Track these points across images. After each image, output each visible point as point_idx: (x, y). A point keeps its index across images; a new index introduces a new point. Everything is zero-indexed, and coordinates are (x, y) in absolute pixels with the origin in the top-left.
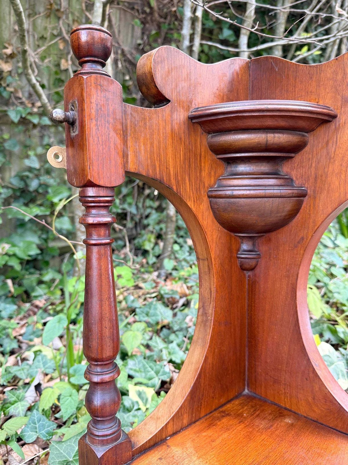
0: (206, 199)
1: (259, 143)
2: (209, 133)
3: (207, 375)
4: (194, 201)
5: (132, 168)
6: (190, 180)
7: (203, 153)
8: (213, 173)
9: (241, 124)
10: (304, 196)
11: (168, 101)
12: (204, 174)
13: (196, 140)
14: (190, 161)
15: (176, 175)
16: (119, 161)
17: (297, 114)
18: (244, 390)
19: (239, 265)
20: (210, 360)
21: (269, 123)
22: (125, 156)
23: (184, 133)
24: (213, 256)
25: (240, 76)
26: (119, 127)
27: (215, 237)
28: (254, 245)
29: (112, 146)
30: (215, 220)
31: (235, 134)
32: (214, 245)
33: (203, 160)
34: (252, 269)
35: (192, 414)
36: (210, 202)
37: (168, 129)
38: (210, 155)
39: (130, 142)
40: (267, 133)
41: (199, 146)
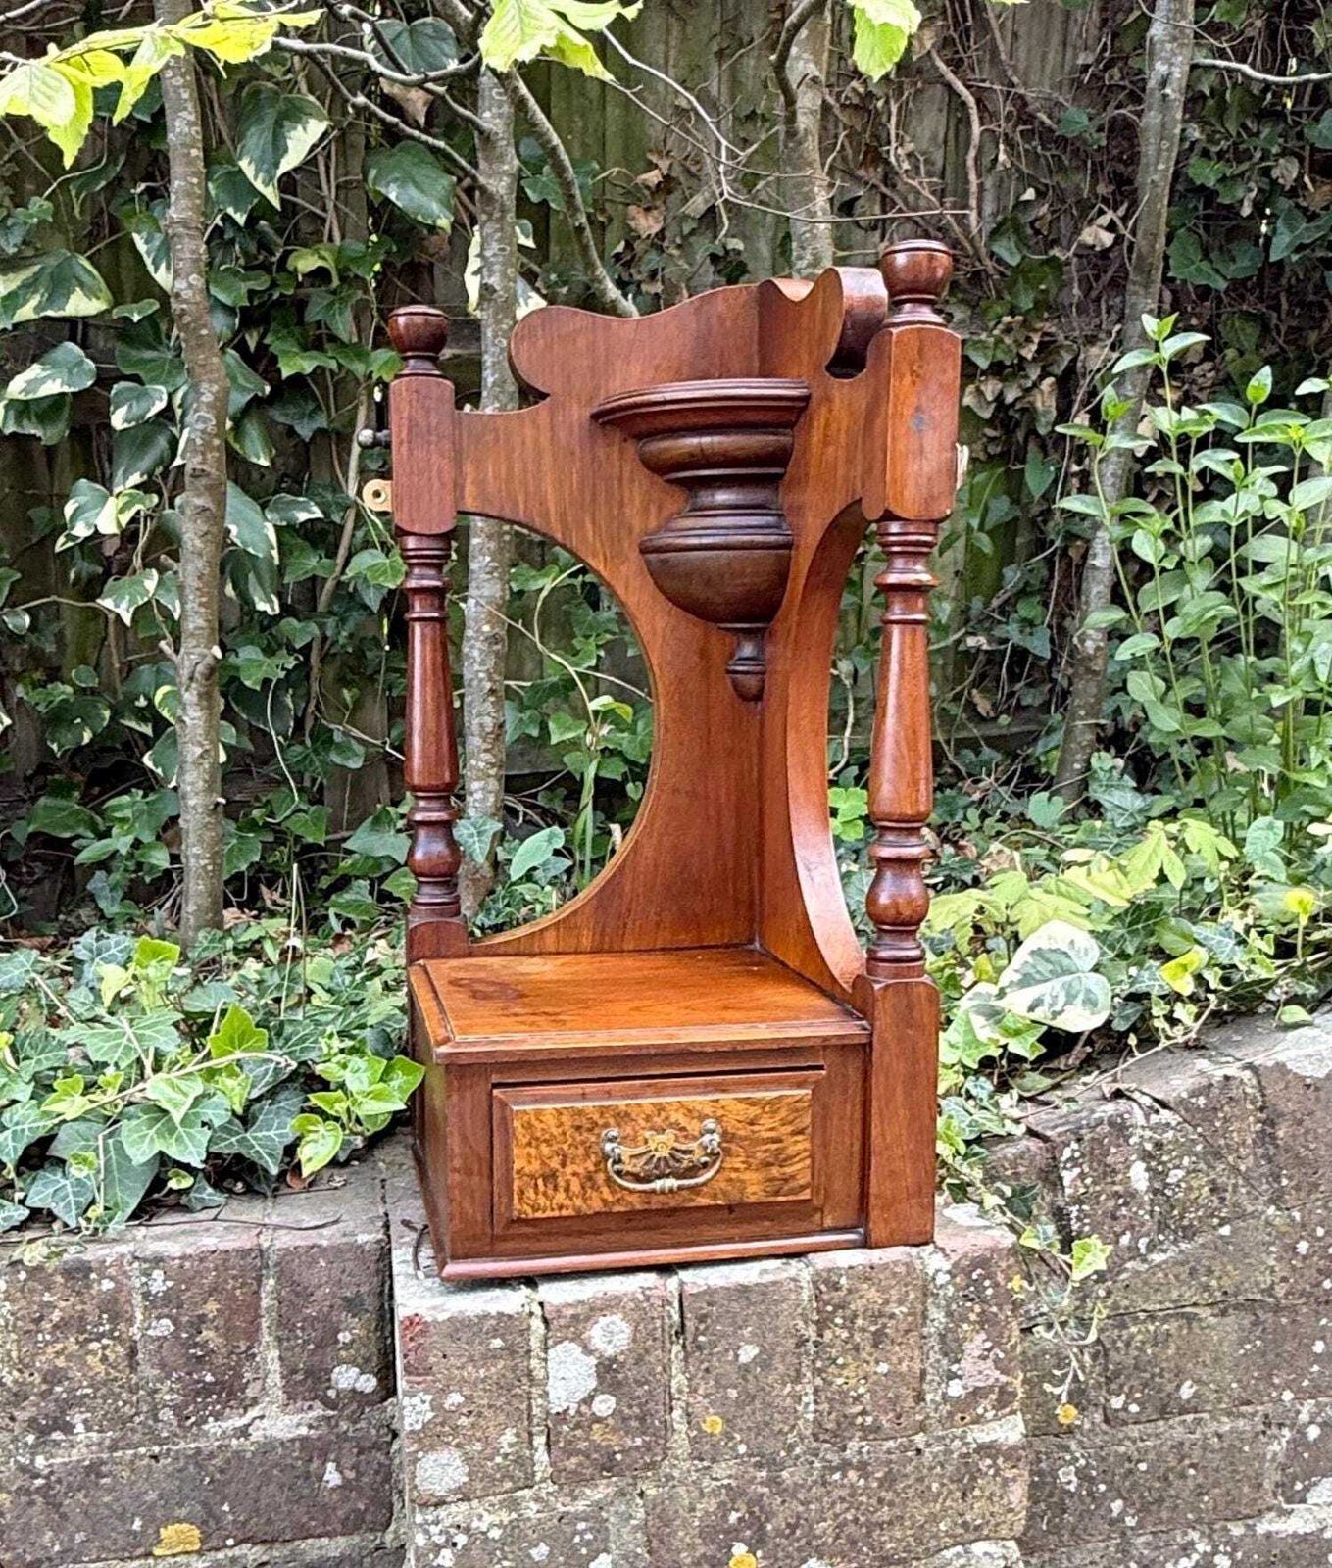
0: (635, 554)
1: (691, 455)
2: (638, 437)
4: (606, 560)
5: (469, 505)
6: (594, 523)
7: (626, 475)
8: (653, 509)
9: (657, 424)
10: (788, 546)
11: (547, 395)
12: (631, 511)
13: (608, 453)
14: (594, 490)
15: (563, 516)
16: (448, 497)
18: (751, 941)
19: (730, 686)
20: (648, 851)
22: (458, 487)
23: (581, 444)
25: (728, 323)
26: (448, 447)
28: (761, 649)
29: (434, 474)
30: (659, 594)
32: (660, 639)
33: (626, 487)
34: (757, 697)
35: (602, 935)
36: (646, 560)
37: (545, 441)
38: (643, 475)
39: (468, 468)
40: (701, 435)
41: (617, 464)
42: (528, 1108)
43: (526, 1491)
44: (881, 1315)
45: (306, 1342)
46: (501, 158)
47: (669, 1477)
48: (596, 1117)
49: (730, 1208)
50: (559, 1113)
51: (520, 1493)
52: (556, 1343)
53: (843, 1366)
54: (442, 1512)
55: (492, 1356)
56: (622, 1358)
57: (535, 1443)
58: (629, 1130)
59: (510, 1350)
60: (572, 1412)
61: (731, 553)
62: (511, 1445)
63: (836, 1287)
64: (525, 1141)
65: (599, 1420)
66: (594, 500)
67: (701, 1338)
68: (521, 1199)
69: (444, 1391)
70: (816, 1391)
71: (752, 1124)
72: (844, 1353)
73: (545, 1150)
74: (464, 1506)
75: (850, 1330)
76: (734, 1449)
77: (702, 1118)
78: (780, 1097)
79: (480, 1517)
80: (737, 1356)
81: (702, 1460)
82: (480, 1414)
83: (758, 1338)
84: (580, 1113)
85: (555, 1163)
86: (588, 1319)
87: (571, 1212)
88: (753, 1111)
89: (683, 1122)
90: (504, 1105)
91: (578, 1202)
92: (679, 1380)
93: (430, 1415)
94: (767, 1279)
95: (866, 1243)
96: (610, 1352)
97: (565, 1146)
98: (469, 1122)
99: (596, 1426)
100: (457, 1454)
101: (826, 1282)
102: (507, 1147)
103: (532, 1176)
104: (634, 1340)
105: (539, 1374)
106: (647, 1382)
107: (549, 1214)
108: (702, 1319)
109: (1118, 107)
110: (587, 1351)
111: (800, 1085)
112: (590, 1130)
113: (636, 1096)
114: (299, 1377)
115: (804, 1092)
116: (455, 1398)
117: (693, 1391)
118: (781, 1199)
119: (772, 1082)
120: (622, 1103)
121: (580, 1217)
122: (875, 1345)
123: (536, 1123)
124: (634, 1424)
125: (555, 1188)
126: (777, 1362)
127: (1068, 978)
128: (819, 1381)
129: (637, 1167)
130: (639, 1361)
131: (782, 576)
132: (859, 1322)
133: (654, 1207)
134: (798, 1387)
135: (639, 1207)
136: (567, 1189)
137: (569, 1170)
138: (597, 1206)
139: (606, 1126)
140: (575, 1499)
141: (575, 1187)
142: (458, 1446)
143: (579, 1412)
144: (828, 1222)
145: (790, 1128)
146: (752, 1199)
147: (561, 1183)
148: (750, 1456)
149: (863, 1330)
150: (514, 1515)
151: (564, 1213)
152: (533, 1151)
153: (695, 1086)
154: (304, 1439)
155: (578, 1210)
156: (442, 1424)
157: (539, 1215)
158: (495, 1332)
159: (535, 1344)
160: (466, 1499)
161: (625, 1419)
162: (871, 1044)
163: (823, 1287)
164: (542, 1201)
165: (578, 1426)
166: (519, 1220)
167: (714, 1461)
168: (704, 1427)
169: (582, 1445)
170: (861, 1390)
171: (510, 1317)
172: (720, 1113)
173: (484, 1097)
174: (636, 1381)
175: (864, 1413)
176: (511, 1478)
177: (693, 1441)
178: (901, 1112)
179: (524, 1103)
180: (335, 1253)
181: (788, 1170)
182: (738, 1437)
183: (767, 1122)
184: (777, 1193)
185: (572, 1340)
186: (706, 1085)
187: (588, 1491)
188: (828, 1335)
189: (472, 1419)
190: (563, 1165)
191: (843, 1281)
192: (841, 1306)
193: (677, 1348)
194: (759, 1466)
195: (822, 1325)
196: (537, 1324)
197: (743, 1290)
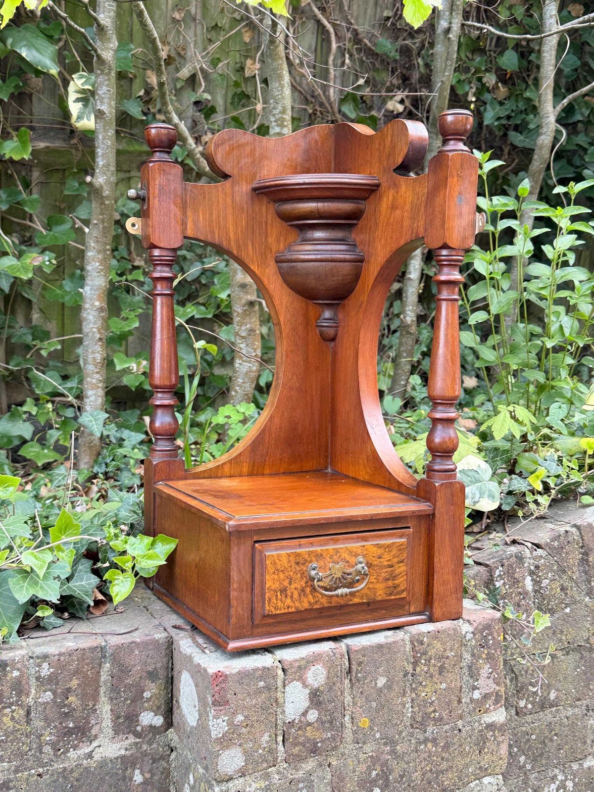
0: (272, 263)
1: (311, 212)
2: (275, 201)
3: (273, 435)
4: (258, 265)
5: (190, 233)
6: (253, 245)
7: (269, 221)
8: (282, 239)
9: (293, 195)
10: (362, 261)
11: (230, 176)
12: (271, 240)
13: (260, 209)
14: (253, 228)
15: (237, 241)
16: (179, 228)
17: (334, 186)
18: (326, 468)
19: (318, 333)
21: (316, 194)
22: (184, 224)
23: (247, 203)
24: (282, 319)
25: (320, 144)
26: (179, 201)
27: (284, 302)
28: (335, 314)
29: (172, 216)
30: (284, 285)
31: (292, 203)
32: (284, 309)
33: (269, 227)
34: (333, 339)
35: (253, 466)
36: (278, 267)
37: (229, 200)
38: (278, 222)
39: (189, 213)
40: (318, 202)
41: (264, 214)
42: (274, 553)
43: (273, 768)
44: (443, 657)
45: (126, 699)
46: (109, 40)
47: (343, 754)
48: (306, 557)
49: (368, 604)
50: (289, 555)
51: (270, 770)
52: (289, 683)
53: (425, 686)
54: (230, 784)
55: (259, 691)
56: (321, 689)
57: (278, 740)
58: (322, 563)
59: (268, 688)
60: (297, 721)
61: (333, 264)
62: (267, 742)
63: (422, 643)
64: (272, 571)
65: (310, 724)
66: (253, 233)
67: (359, 675)
68: (269, 603)
69: (234, 714)
70: (413, 700)
71: (380, 558)
72: (426, 678)
73: (282, 576)
74: (241, 780)
75: (429, 666)
76: (374, 736)
77: (356, 555)
78: (393, 543)
79: (250, 786)
80: (376, 684)
81: (358, 743)
82: (252, 726)
83: (387, 673)
84: (298, 555)
85: (286, 583)
86: (306, 668)
87: (293, 610)
88: (380, 551)
89: (348, 558)
90: (261, 552)
91: (297, 604)
92: (348, 699)
93: (226, 728)
94: (390, 640)
95: (431, 620)
96: (316, 685)
97: (291, 574)
98: (242, 564)
99: (308, 728)
100: (239, 749)
101: (417, 641)
102: (263, 575)
103: (275, 591)
104: (328, 678)
105: (281, 700)
106: (334, 701)
107: (283, 611)
108: (360, 664)
109: (404, 40)
110: (305, 685)
111: (401, 536)
112: (303, 564)
113: (325, 545)
114: (121, 720)
115: (404, 540)
116: (240, 718)
117: (355, 704)
118: (393, 597)
119: (388, 535)
120: (319, 549)
121: (298, 612)
122: (440, 674)
123: (277, 562)
124: (327, 725)
125: (286, 596)
126: (395, 687)
127: (479, 484)
128: (414, 695)
129: (326, 583)
130: (330, 689)
131: (357, 276)
132: (433, 661)
133: (333, 605)
134: (405, 699)
135: (326, 605)
136: (292, 597)
137: (293, 586)
138: (306, 605)
139: (311, 561)
140: (297, 770)
141: (296, 596)
142: (240, 745)
143: (300, 721)
144: (412, 609)
145: (396, 560)
146: (379, 598)
147: (289, 593)
148: (383, 739)
149: (435, 666)
150: (267, 783)
151: (290, 610)
152: (276, 577)
153: (353, 538)
154: (123, 757)
155: (297, 608)
156: (233, 733)
157: (277, 612)
158: (261, 678)
159: (280, 683)
160: (243, 775)
161: (323, 723)
162: (434, 515)
163: (416, 644)
164: (279, 604)
165: (300, 729)
166: (268, 616)
167: (364, 743)
168: (360, 724)
169: (301, 740)
170: (434, 698)
171: (268, 669)
172: (365, 552)
173: (250, 548)
174: (329, 701)
175: (434, 711)
176: (267, 761)
177: (355, 732)
178: (448, 549)
179: (272, 551)
180: (144, 645)
181: (396, 582)
182: (376, 729)
183: (387, 556)
184: (391, 594)
185: (298, 680)
186: (358, 538)
187: (303, 765)
188: (418, 669)
189: (248, 728)
190: (290, 583)
191: (425, 639)
192: (425, 653)
193: (347, 681)
194: (386, 744)
195: (415, 664)
196: (280, 672)
197: (380, 647)
